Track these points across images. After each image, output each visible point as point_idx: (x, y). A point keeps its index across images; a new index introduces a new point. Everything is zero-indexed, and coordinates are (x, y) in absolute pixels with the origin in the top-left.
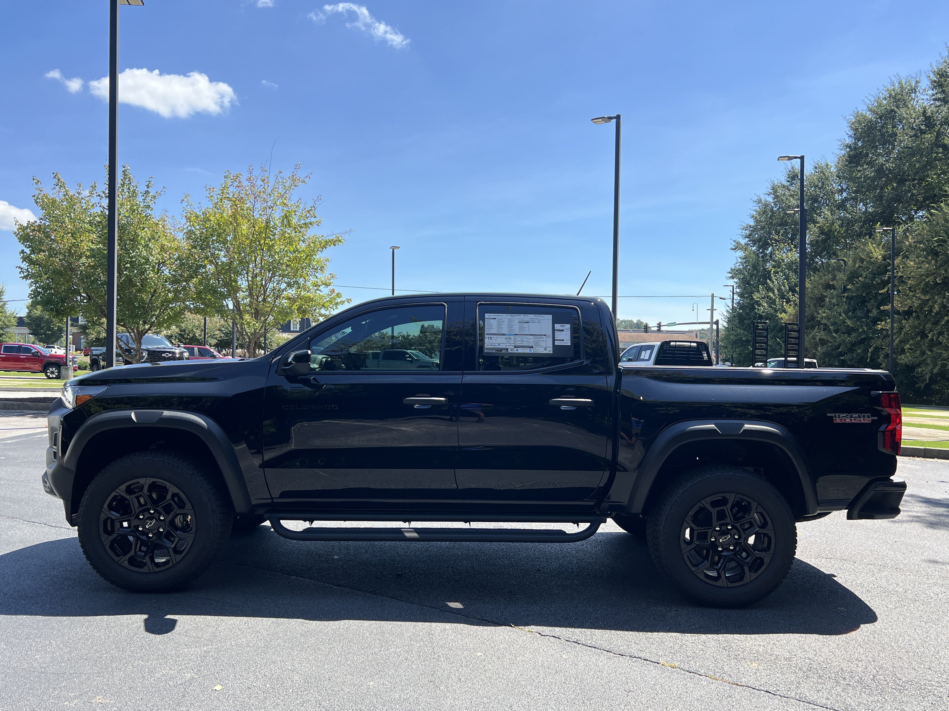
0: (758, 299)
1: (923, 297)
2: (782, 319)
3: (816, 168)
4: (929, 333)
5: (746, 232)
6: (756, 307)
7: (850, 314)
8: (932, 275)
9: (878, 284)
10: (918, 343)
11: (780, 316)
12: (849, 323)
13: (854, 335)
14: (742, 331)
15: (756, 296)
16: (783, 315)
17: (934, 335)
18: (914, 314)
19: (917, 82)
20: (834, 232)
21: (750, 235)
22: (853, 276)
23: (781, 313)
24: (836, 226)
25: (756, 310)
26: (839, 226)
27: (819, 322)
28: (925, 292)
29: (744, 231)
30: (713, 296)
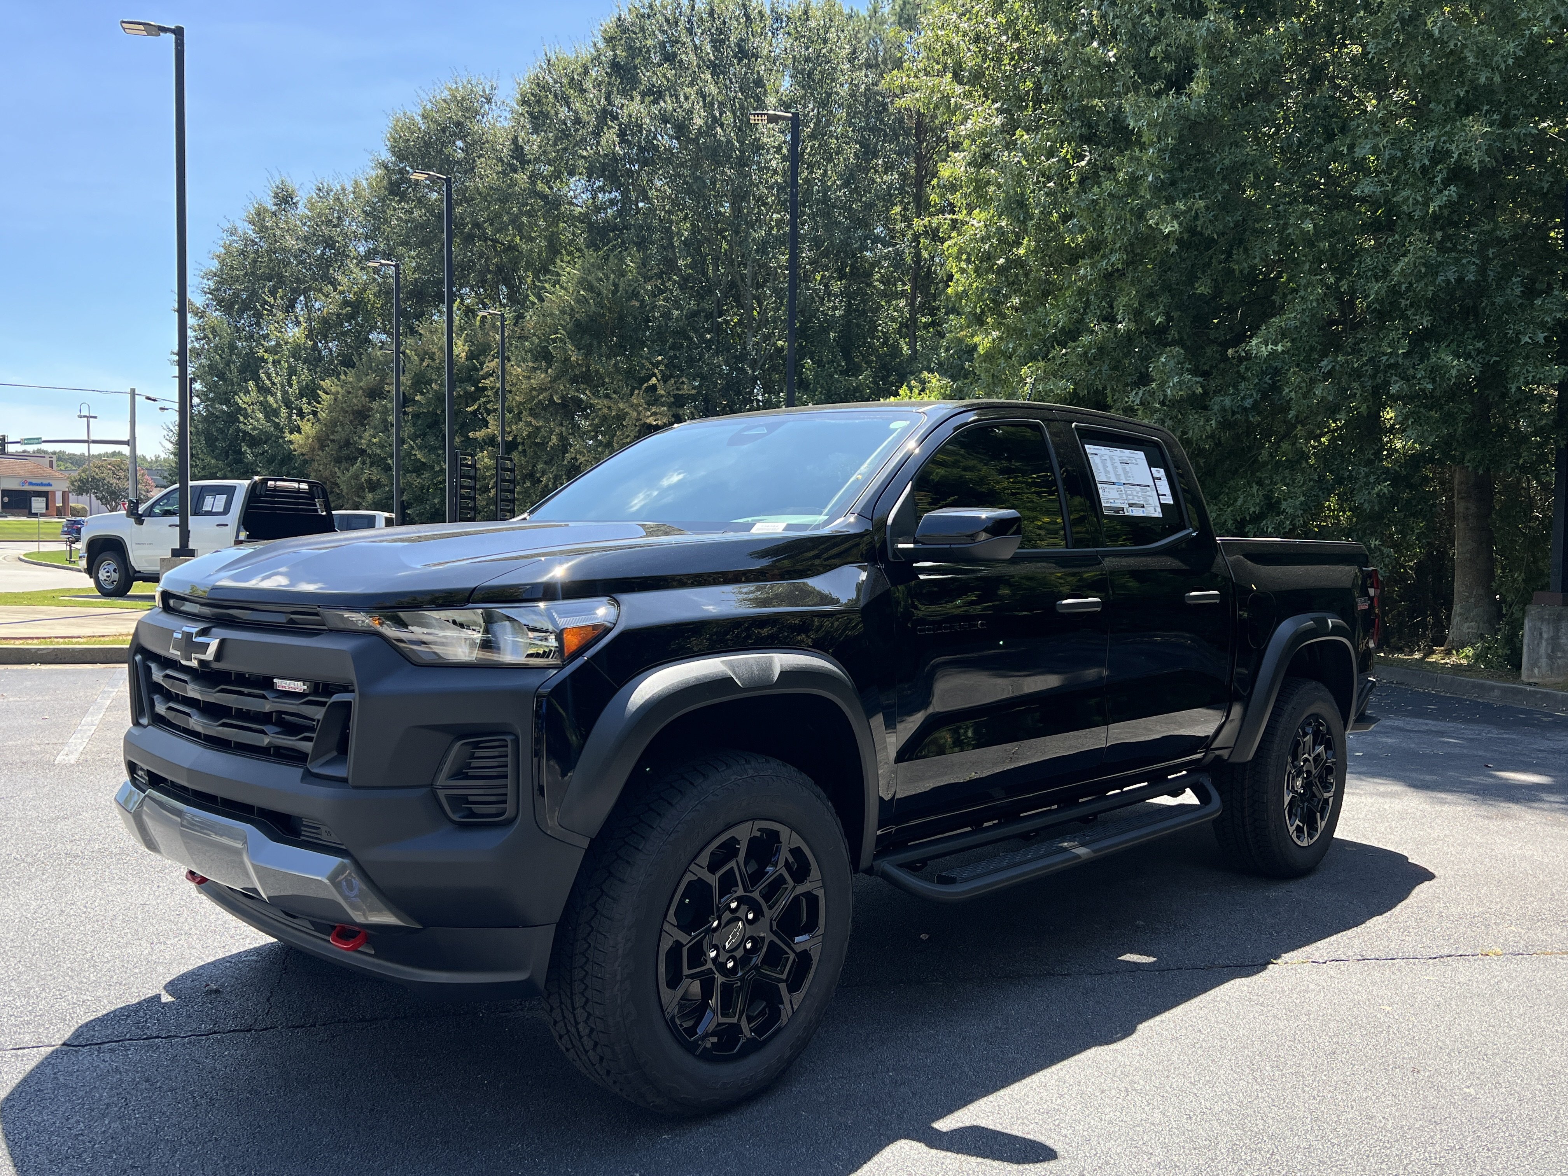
0: (245, 406)
1: (534, 422)
2: (291, 442)
3: (320, 190)
4: (542, 476)
5: (210, 282)
6: (241, 418)
7: (419, 441)
8: (545, 390)
9: (460, 396)
10: (526, 490)
11: (288, 437)
12: (419, 456)
13: (427, 475)
14: (213, 461)
15: (241, 400)
16: (295, 437)
17: (549, 480)
18: (520, 447)
19: (493, 88)
20: (366, 304)
21: (217, 290)
22: (420, 381)
23: (291, 433)
24: (370, 295)
25: (242, 426)
26: (375, 295)
27: (363, 452)
28: (533, 413)
29: (205, 281)
30: (133, 393)
